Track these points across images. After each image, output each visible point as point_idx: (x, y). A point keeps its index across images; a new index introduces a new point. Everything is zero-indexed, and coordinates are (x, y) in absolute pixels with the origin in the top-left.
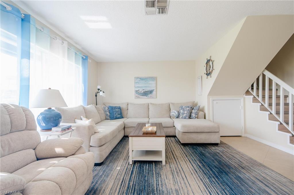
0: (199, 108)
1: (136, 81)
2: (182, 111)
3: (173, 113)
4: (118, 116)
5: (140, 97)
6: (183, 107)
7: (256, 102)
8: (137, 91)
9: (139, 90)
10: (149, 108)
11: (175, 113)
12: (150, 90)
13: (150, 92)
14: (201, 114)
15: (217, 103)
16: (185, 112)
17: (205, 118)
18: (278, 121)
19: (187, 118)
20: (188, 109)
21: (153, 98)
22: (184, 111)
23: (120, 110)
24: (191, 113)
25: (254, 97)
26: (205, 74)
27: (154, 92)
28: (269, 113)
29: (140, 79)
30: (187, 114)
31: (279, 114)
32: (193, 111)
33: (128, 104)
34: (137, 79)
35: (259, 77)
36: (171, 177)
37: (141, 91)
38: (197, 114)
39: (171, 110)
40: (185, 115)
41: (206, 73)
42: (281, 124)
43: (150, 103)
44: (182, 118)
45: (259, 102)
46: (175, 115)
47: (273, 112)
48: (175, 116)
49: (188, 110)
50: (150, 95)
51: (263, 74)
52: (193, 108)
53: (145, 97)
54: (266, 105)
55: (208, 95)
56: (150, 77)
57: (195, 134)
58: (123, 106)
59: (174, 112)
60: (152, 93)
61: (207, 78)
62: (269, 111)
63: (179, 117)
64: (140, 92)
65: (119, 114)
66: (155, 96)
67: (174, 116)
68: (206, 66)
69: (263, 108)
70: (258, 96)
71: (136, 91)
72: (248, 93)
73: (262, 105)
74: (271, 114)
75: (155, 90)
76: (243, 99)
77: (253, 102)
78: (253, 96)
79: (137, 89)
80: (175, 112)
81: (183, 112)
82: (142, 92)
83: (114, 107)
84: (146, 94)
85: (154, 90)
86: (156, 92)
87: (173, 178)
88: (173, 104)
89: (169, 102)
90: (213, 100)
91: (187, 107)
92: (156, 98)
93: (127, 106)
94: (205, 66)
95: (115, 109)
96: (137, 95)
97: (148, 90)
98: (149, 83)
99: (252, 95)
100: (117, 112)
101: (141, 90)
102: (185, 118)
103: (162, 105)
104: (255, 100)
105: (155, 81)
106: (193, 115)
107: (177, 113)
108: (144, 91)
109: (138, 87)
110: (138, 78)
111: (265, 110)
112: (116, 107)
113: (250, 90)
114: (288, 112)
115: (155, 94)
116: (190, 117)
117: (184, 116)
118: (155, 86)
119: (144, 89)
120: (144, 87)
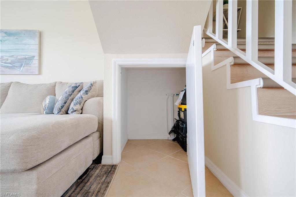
9: (2, 57)
12: (27, 57)
21: (31, 73)
24: (73, 100)
29: (6, 33)
50: (25, 68)
53: (16, 71)
55: (104, 52)
56: (25, 30)
60: (30, 63)
66: (37, 69)
82: (9, 61)
85: (34, 57)
88: (62, 84)
92: (40, 73)
98: (24, 42)
101: (7, 57)
105: (38, 39)
108: (12, 58)
115: (37, 65)
116: (68, 110)
118: (36, 50)
119: (13, 55)
120: (13, 50)
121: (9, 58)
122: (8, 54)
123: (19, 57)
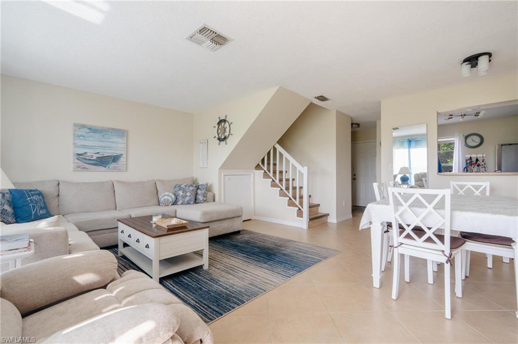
0: (207, 187)
1: (79, 133)
2: (181, 193)
3: (166, 197)
4: (41, 212)
5: (87, 169)
6: (182, 186)
7: (267, 178)
8: (82, 155)
9: (85, 153)
10: (114, 191)
11: (171, 197)
12: (114, 154)
13: (114, 159)
14: (209, 195)
15: (229, 179)
16: (188, 194)
17: (214, 201)
18: (288, 196)
19: (192, 203)
20: (191, 188)
21: (119, 170)
22: (186, 193)
23: (41, 197)
24: (196, 194)
25: (265, 172)
26: (215, 137)
27: (122, 160)
28: (279, 189)
29: (90, 129)
30: (192, 197)
31: (289, 189)
32: (199, 191)
33: (59, 184)
34: (80, 129)
35: (270, 151)
36: (231, 276)
37: (92, 156)
38: (205, 196)
39: (159, 193)
40: (188, 198)
41: (217, 136)
42: (290, 199)
43: (115, 181)
44: (182, 204)
45: (270, 178)
46: (171, 200)
47: (284, 188)
48: (171, 202)
49: (193, 190)
50: (112, 165)
51: (274, 147)
52: (198, 188)
53: (102, 168)
54: (277, 181)
55: (220, 169)
56: (112, 129)
57: (217, 222)
58: (48, 189)
59: (168, 195)
60: (117, 160)
61: (219, 144)
62: (279, 187)
63: (177, 202)
64: (88, 158)
65: (42, 208)
66: (125, 166)
67: (169, 202)
68: (217, 127)
69: (274, 185)
70: (269, 171)
71: (78, 154)
72: (258, 167)
73: (273, 181)
74: (282, 189)
75: (124, 156)
76: (253, 173)
77: (264, 178)
78: (263, 171)
79: (81, 151)
80: (170, 194)
81: (184, 194)
82: (94, 158)
83: (26, 191)
84: (103, 161)
85: (122, 155)
86: (127, 160)
87: (234, 276)
88: (162, 182)
89: (155, 179)
90: (225, 175)
91: (189, 187)
92: (127, 171)
93: (58, 187)
94: (215, 127)
95: (30, 197)
96: (80, 163)
97: (110, 155)
98: (111, 140)
99: (263, 169)
100: (37, 202)
101: (92, 153)
102: (189, 204)
103: (142, 183)
104: (266, 175)
105: (125, 138)
106: (200, 198)
107: (173, 197)
108: (98, 155)
109: (84, 146)
110: (83, 126)
111: (276, 186)
112: (31, 191)
113: (260, 164)
114: (289, 187)
115: (125, 163)
116: (196, 201)
117: (186, 201)
118: (124, 148)
119: (98, 152)
120: (99, 147)
121: (94, 155)
122: (92, 151)
123: (106, 155)
